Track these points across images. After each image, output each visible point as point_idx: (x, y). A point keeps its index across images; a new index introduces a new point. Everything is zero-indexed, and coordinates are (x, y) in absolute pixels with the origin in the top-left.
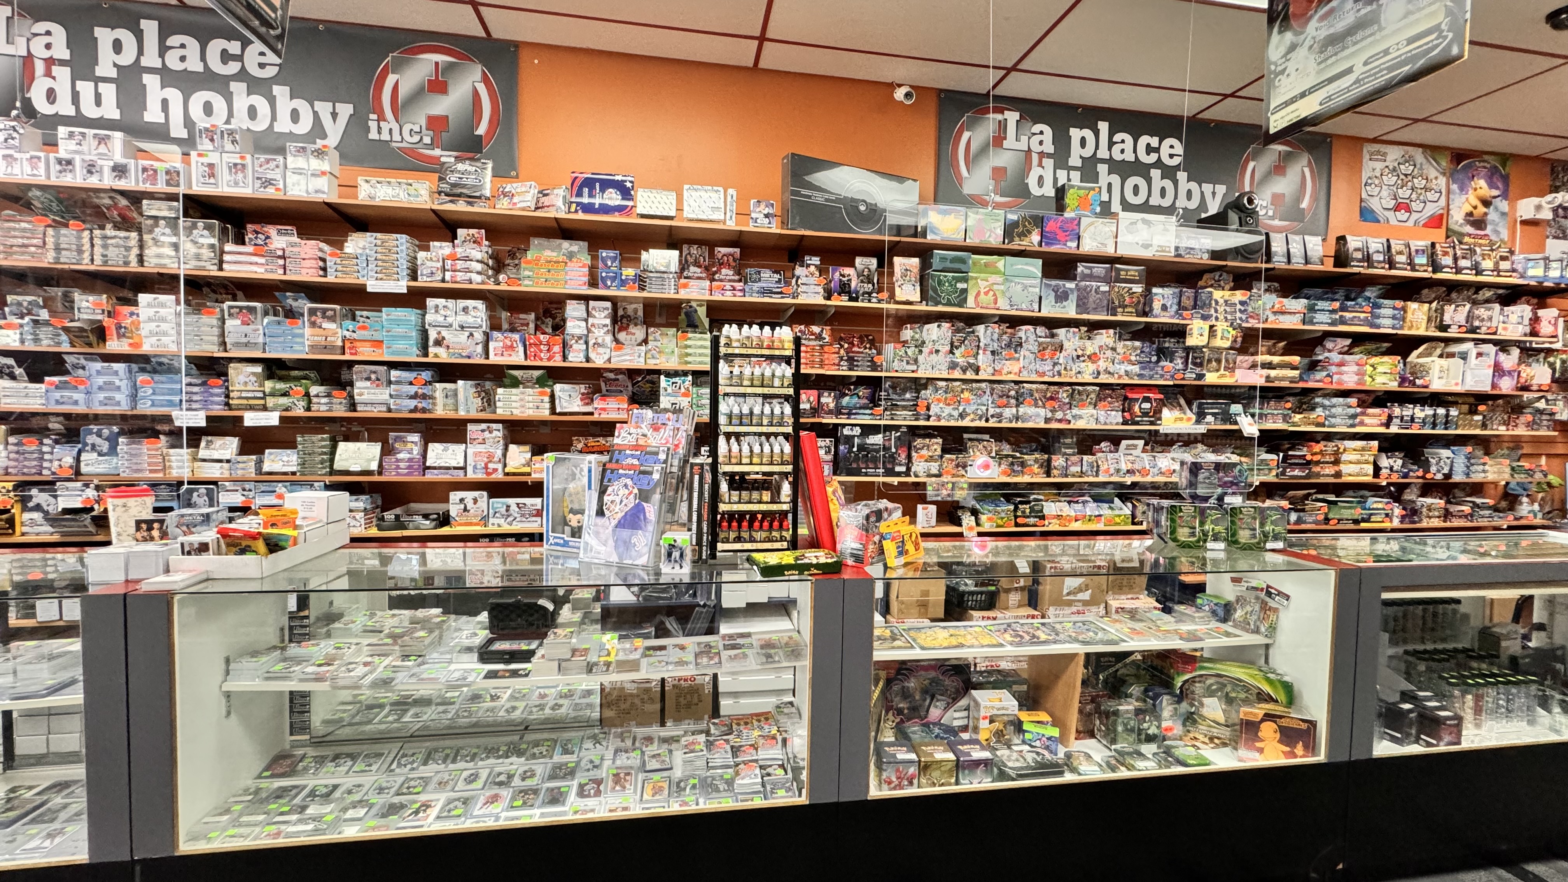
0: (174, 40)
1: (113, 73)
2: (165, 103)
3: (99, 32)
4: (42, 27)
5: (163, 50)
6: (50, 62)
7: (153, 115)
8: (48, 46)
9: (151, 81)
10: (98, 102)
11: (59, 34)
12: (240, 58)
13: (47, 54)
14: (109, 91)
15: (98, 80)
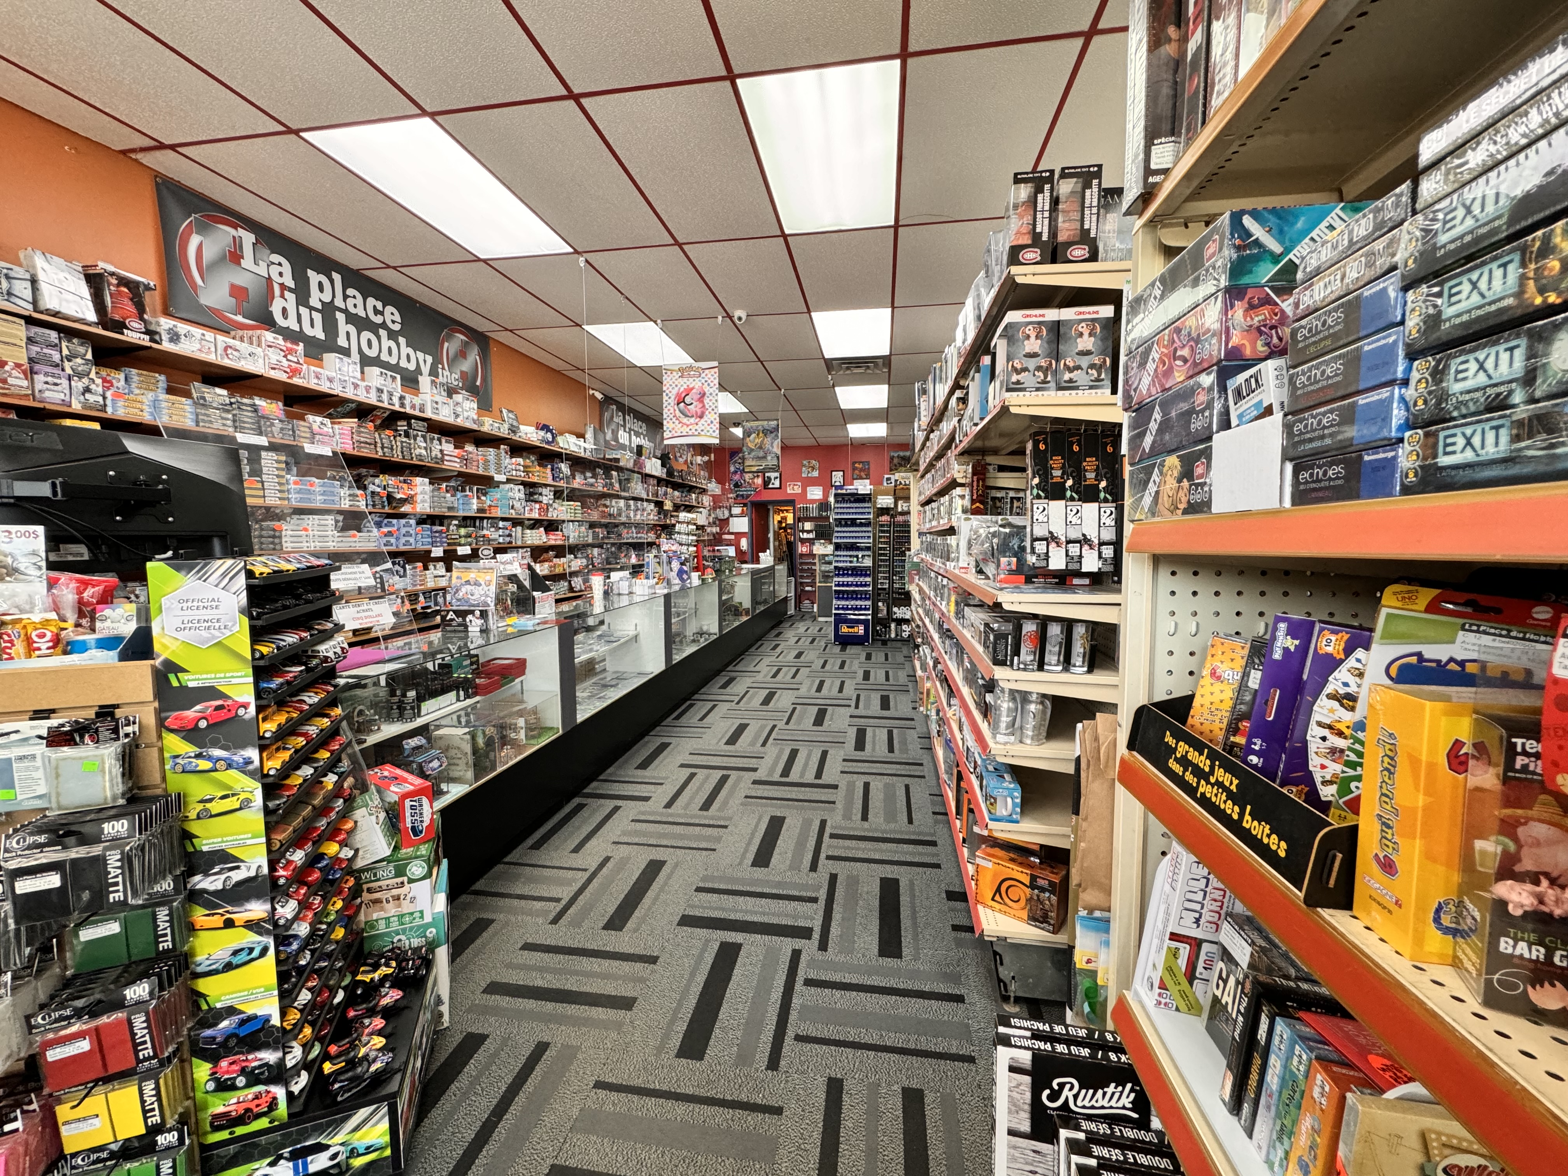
0: (350, 292)
1: (319, 306)
2: (348, 333)
3: (310, 273)
4: (276, 258)
5: (345, 297)
6: (283, 287)
7: (342, 341)
8: (281, 274)
9: (340, 317)
10: (312, 326)
11: (287, 268)
12: (382, 313)
13: (280, 280)
14: (317, 317)
15: (312, 309)
